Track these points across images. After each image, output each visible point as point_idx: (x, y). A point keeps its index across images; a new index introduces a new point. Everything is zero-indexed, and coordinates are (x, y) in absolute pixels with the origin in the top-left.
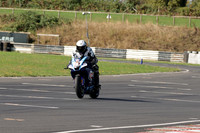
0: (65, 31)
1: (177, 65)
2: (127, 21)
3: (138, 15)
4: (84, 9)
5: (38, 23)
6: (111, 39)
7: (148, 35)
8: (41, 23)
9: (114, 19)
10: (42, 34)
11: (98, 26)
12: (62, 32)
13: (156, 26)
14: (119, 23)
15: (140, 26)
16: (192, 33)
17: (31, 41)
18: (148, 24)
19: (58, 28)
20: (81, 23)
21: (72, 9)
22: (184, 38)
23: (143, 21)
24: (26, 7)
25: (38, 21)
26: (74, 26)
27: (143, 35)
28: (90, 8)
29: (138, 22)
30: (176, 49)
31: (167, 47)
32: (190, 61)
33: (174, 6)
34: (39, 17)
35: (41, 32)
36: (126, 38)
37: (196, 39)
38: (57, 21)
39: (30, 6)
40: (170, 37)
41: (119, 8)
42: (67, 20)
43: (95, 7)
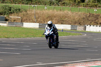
0: (24, 15)
1: (80, 32)
2: (55, 10)
3: (60, 7)
4: (33, 4)
5: (10, 11)
6: (47, 19)
7: (66, 17)
8: (11, 11)
9: (49, 9)
10: (12, 17)
11: (40, 12)
12: (22, 16)
13: (69, 12)
14: (51, 11)
15: (62, 12)
16: (88, 16)
17: (6, 20)
18: (66, 12)
19: (20, 14)
20: (32, 11)
21: (27, 4)
22: (84, 18)
23: (63, 10)
24: (4, 3)
25: (10, 10)
26: (28, 12)
27: (63, 17)
28: (36, 3)
29: (61, 10)
30: (80, 24)
31: (75, 23)
32: (87, 30)
33: (79, 2)
34: (11, 8)
35: (12, 16)
36: (55, 19)
37: (90, 19)
38: (19, 10)
39: (6, 3)
40: (77, 18)
41: (51, 3)
42: (25, 9)
43: (39, 3)
